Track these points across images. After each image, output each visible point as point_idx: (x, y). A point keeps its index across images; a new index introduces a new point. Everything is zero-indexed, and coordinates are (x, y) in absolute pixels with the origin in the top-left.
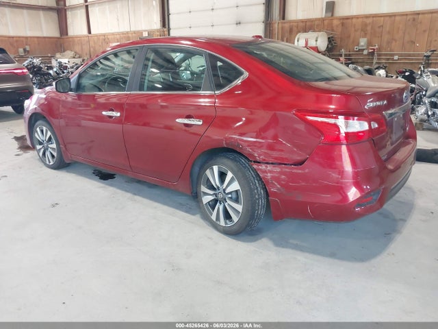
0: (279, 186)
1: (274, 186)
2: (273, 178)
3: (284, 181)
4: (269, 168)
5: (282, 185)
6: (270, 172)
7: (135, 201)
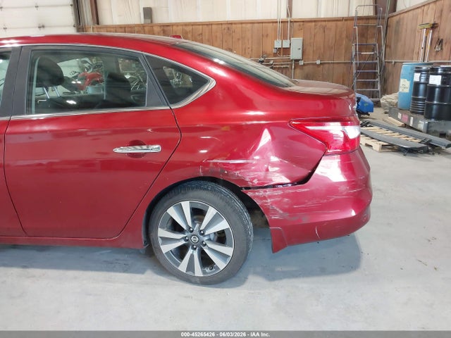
0: (281, 212)
1: (275, 212)
2: (273, 203)
3: (287, 204)
4: (268, 193)
5: (285, 210)
6: (270, 197)
7: (34, 276)
